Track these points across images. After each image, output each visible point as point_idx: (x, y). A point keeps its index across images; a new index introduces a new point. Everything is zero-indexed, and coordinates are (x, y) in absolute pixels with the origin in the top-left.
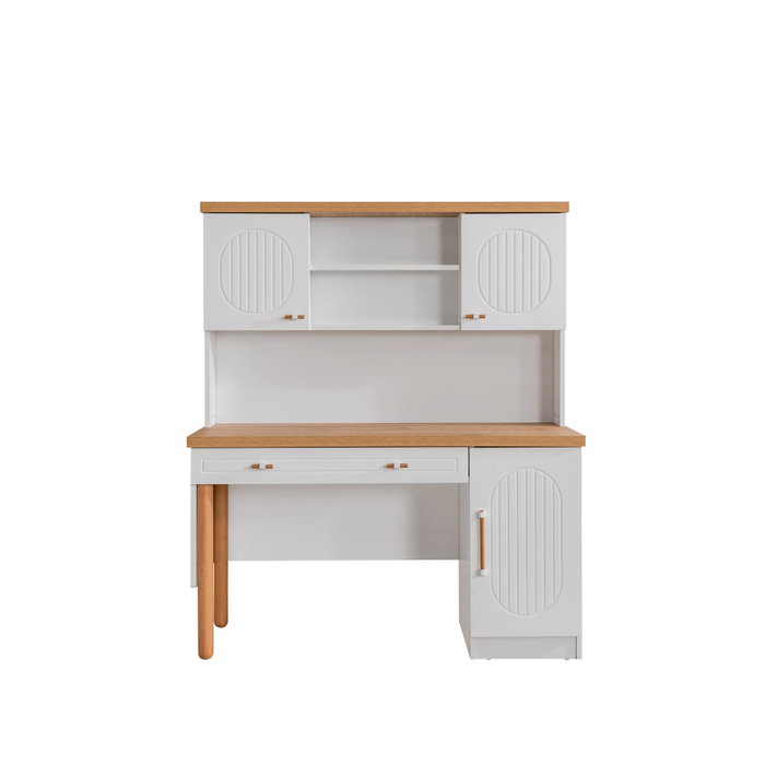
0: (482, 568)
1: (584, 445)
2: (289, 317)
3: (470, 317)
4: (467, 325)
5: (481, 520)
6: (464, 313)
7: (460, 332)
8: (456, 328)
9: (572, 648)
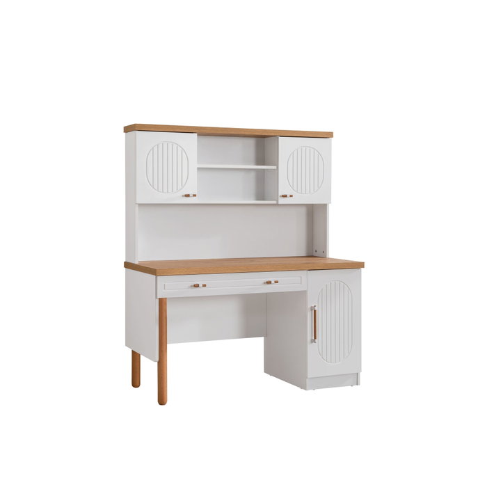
0: (315, 338)
1: (363, 267)
2: (188, 196)
3: (285, 196)
4: (282, 201)
5: (315, 311)
6: (281, 193)
7: (277, 205)
8: (275, 202)
9: (355, 380)
